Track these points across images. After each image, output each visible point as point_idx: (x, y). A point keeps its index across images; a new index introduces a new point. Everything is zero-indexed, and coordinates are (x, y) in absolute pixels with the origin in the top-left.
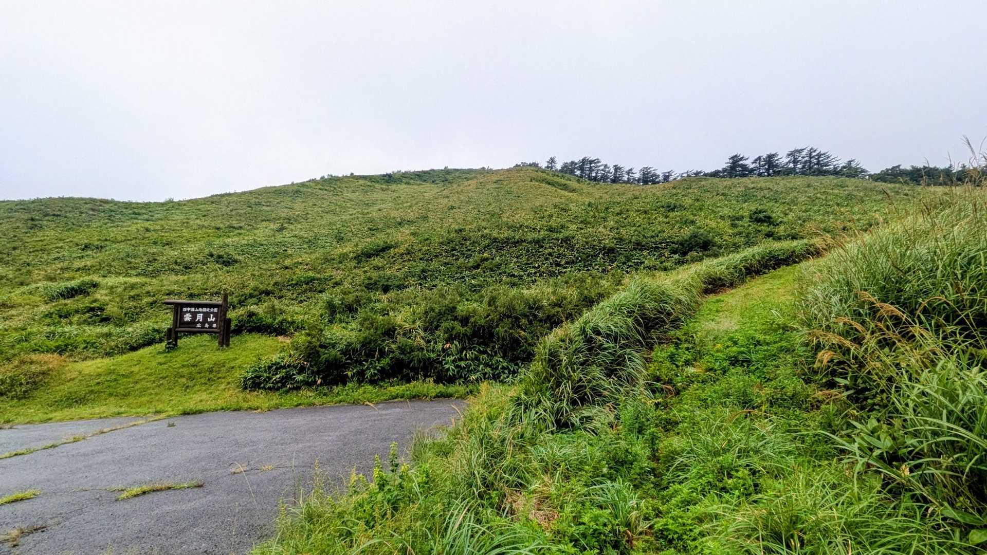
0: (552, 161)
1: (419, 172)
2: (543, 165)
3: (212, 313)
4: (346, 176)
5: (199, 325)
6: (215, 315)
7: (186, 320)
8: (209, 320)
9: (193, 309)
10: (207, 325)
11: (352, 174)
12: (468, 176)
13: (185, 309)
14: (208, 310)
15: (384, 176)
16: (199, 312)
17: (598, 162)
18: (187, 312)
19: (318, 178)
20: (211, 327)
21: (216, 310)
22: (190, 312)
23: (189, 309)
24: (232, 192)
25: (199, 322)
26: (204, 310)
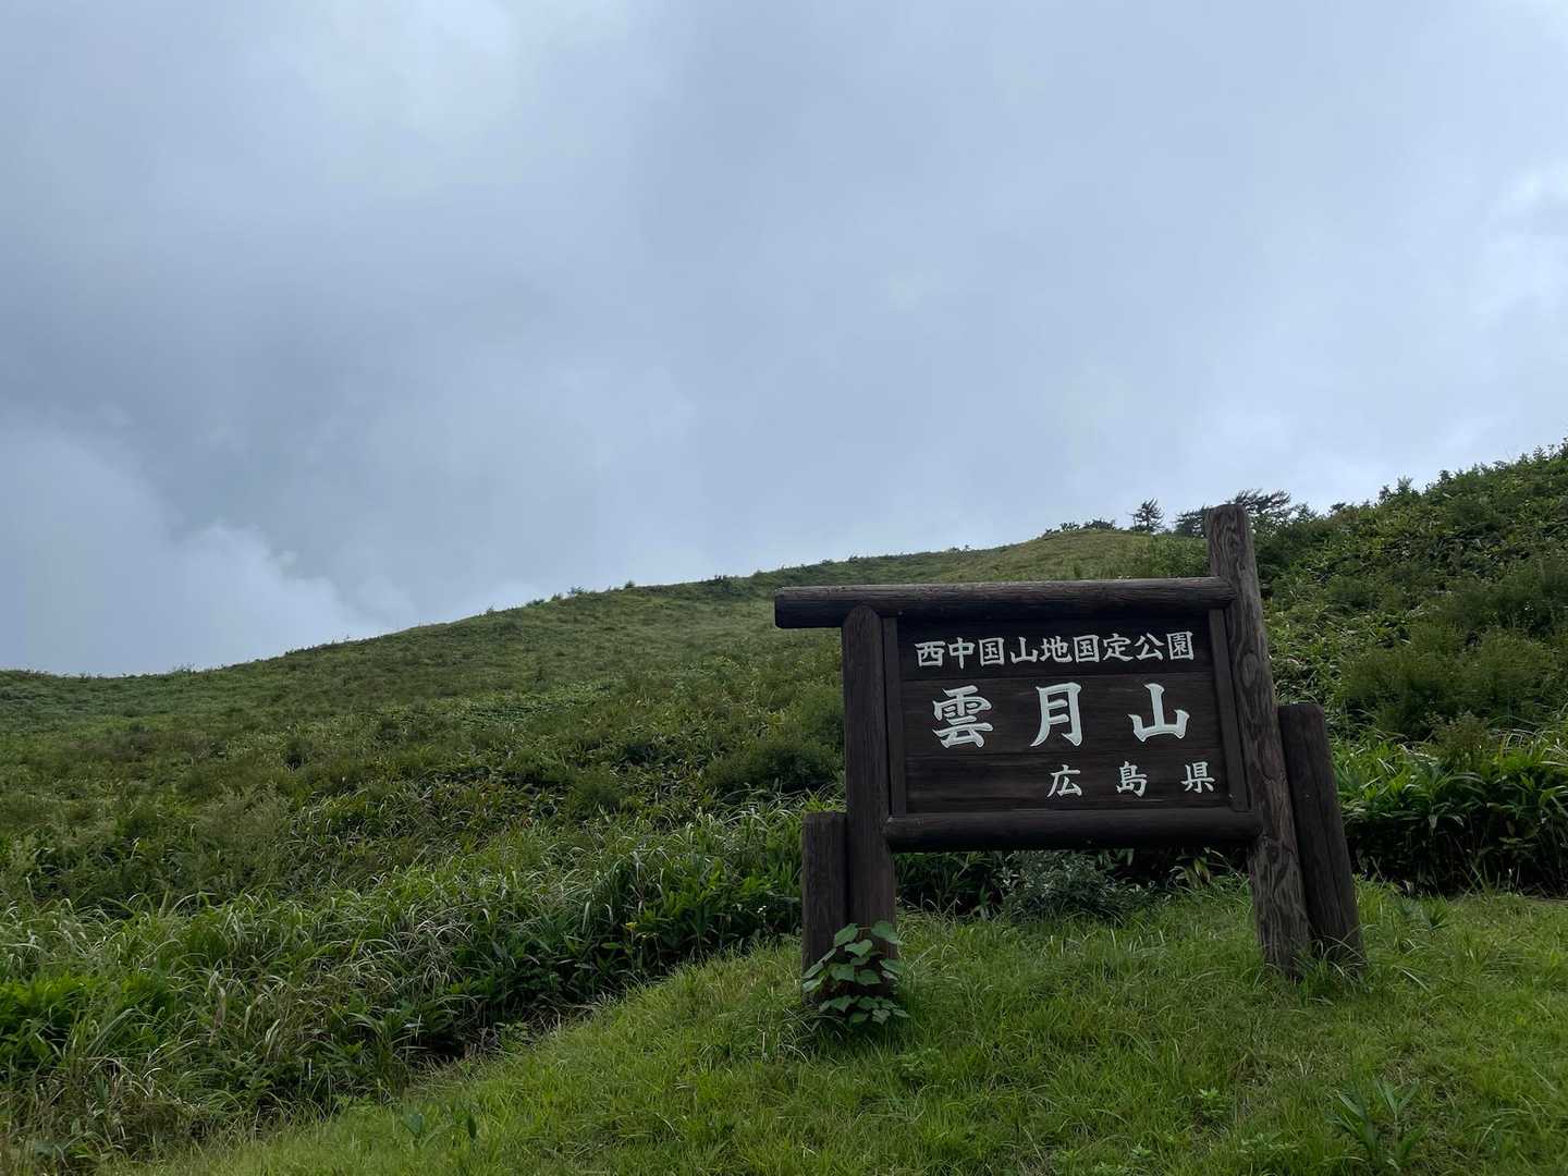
0: (1148, 511)
1: (797, 569)
2: (1125, 523)
3: (1154, 669)
4: (616, 590)
5: (1065, 783)
6: (1184, 685)
7: (950, 738)
8: (1142, 732)
9: (993, 651)
10: (1130, 778)
11: (629, 586)
12: (925, 569)
13: (930, 651)
14: (1117, 646)
15: (710, 583)
16: (1053, 672)
17: (1284, 502)
18: (952, 674)
19: (548, 600)
20: (1166, 788)
21: (1182, 645)
22: (972, 672)
23: (962, 649)
24: (340, 641)
25: (1058, 750)
26: (1088, 648)
